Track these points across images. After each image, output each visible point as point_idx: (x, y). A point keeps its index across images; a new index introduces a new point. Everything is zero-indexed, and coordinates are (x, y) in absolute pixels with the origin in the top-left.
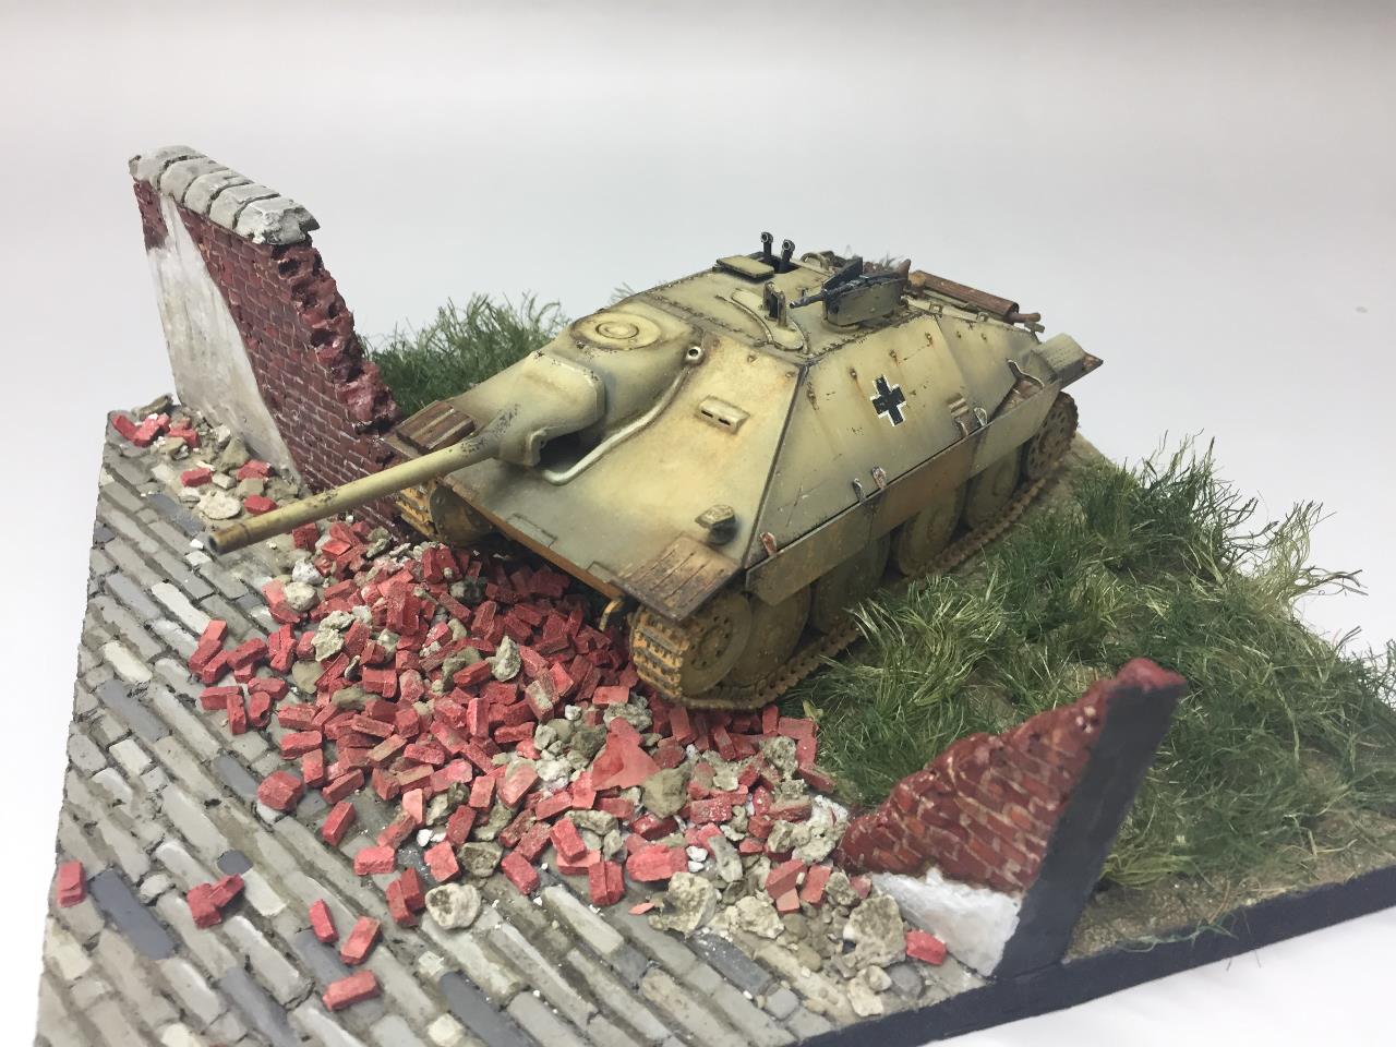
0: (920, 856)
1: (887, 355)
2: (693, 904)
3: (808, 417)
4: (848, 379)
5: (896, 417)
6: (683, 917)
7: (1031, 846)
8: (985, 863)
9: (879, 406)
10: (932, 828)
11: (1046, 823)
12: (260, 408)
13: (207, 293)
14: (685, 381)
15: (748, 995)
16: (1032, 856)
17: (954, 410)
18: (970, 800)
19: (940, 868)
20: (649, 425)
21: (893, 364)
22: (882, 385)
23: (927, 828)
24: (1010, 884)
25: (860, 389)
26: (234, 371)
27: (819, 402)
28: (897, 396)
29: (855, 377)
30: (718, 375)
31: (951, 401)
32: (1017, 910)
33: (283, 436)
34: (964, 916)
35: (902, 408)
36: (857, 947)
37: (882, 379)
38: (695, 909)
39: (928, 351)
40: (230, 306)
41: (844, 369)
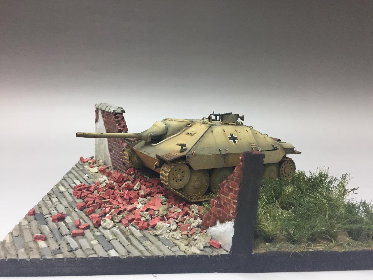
0: (215, 218)
1: (234, 130)
2: (160, 228)
3: (209, 135)
4: (223, 132)
5: (235, 142)
6: (157, 231)
7: (234, 203)
8: (227, 214)
9: (230, 138)
10: (217, 208)
11: (236, 195)
12: (108, 153)
13: (103, 129)
14: (186, 129)
15: (167, 247)
16: (235, 206)
17: (251, 146)
18: (223, 195)
19: (219, 220)
20: (176, 136)
21: (236, 132)
22: (232, 135)
23: (216, 209)
24: (231, 217)
25: (226, 134)
26: (105, 146)
27: (213, 133)
28: (236, 138)
29: (225, 131)
30: (193, 128)
32: (233, 225)
33: (111, 158)
34: (224, 233)
35: (237, 141)
36: (197, 240)
37: (232, 134)
38: (161, 229)
39: (246, 133)
40: (106, 130)
41: (222, 130)
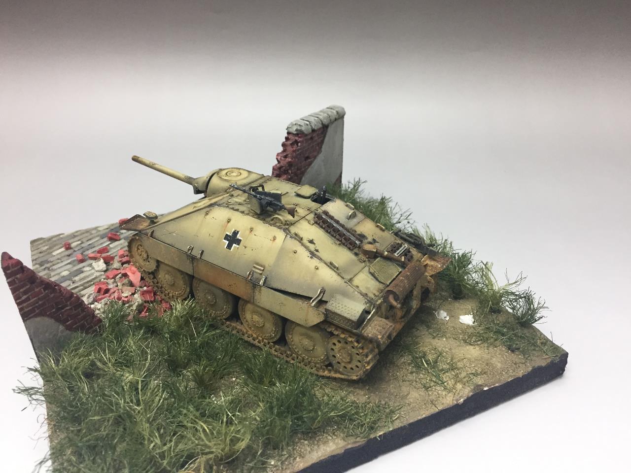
1: (249, 227)
4: (225, 220)
5: (229, 247)
9: (227, 237)
21: (248, 232)
22: (236, 233)
25: (226, 226)
27: (208, 217)
28: (238, 242)
29: (228, 222)
31: (257, 264)
35: (235, 247)
39: (268, 243)
41: (227, 217)
